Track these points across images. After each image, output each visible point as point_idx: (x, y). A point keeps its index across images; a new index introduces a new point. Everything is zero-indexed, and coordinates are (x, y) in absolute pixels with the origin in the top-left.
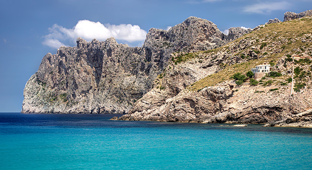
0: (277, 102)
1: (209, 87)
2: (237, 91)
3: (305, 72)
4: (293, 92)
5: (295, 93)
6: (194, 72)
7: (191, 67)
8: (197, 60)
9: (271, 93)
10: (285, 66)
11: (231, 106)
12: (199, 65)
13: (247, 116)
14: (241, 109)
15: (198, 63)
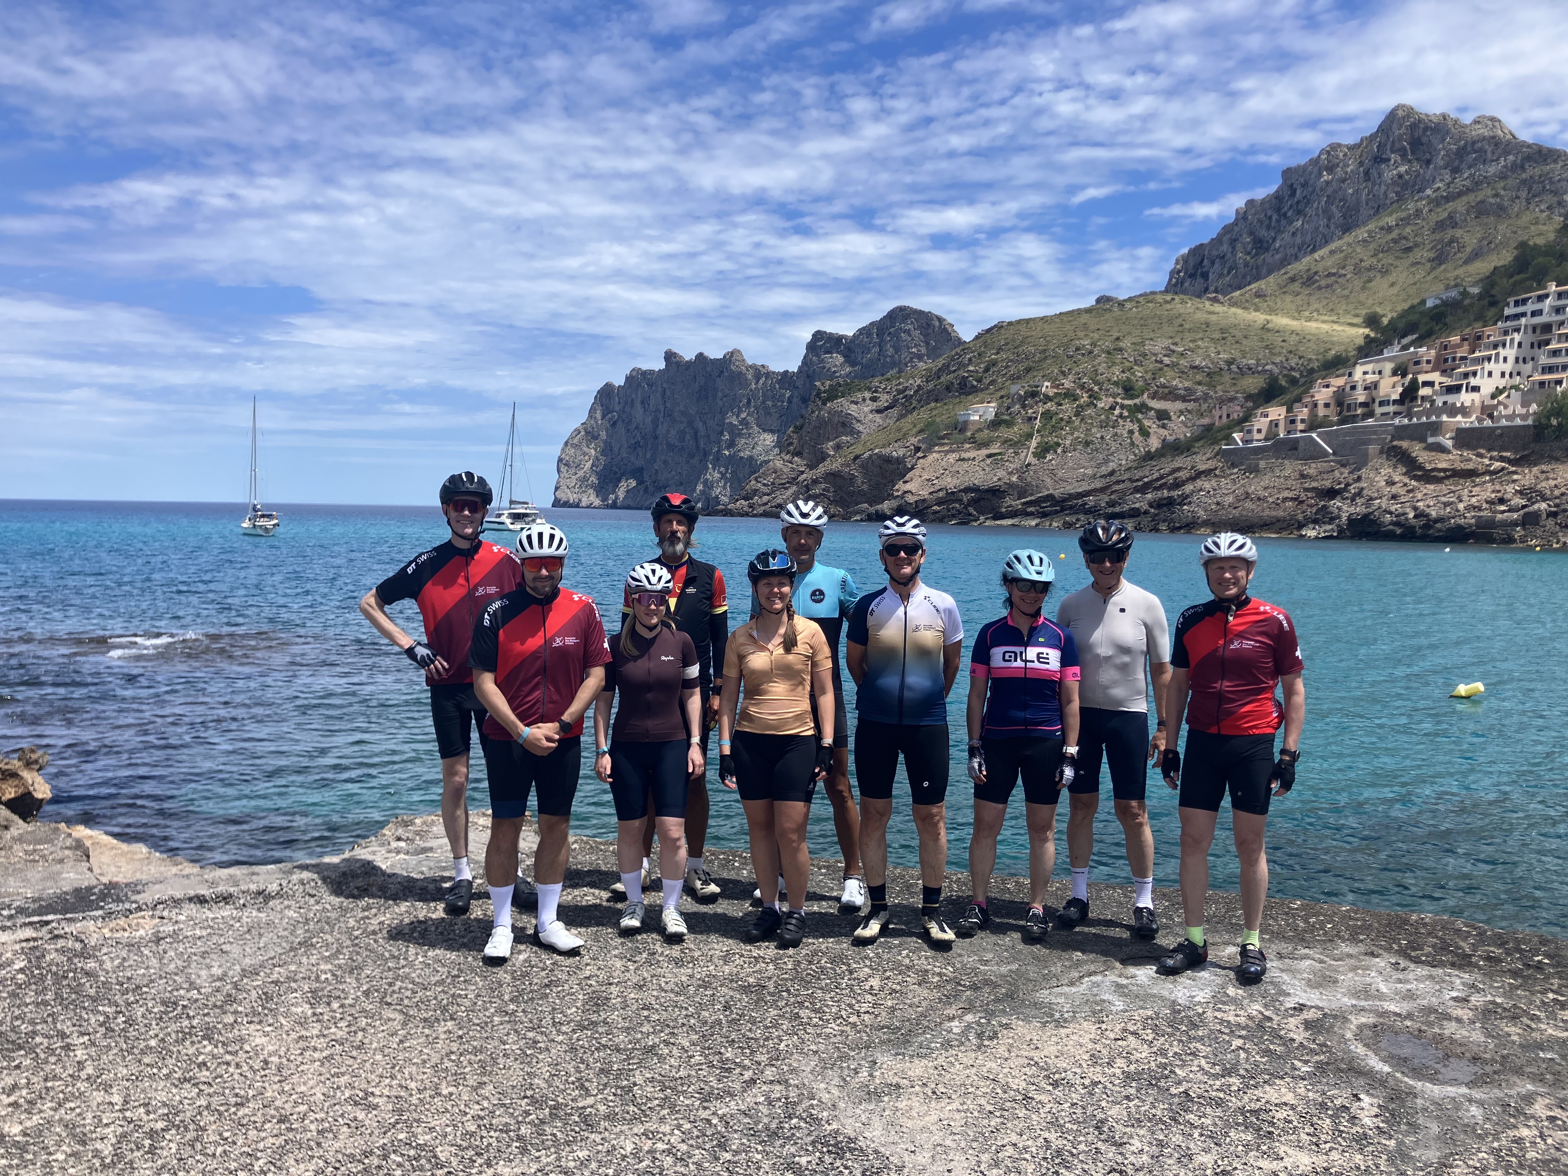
0: (995, 479)
1: (876, 451)
2: (924, 457)
3: (1062, 419)
4: (1030, 459)
5: (1034, 461)
6: (859, 421)
7: (853, 410)
8: (867, 395)
9: (988, 461)
10: (1024, 406)
11: (908, 487)
12: (870, 406)
13: (936, 508)
14: (924, 493)
15: (868, 402)
